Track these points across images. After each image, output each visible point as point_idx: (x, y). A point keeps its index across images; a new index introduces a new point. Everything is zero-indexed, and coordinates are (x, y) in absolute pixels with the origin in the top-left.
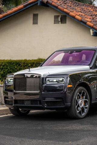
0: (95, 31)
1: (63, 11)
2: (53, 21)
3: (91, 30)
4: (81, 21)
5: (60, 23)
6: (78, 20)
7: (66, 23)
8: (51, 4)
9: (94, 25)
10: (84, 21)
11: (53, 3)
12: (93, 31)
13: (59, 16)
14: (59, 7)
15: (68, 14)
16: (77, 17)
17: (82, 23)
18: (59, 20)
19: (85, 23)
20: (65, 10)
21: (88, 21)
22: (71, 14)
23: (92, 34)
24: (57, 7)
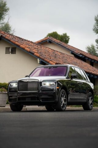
0: (41, 60)
1: (15, 44)
2: (5, 52)
3: (38, 59)
4: (30, 52)
5: (11, 53)
6: (27, 51)
7: (15, 53)
8: (5, 38)
9: (40, 55)
10: (32, 52)
11: (6, 37)
12: (39, 60)
13: (10, 48)
14: (11, 40)
15: (19, 46)
16: (26, 49)
17: (30, 54)
18: (10, 50)
19: (33, 54)
20: (16, 43)
21: (35, 52)
22: (21, 46)
23: (39, 62)
24: (9, 41)
